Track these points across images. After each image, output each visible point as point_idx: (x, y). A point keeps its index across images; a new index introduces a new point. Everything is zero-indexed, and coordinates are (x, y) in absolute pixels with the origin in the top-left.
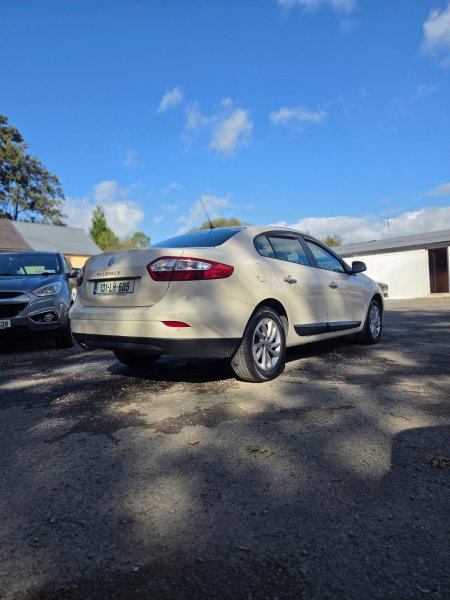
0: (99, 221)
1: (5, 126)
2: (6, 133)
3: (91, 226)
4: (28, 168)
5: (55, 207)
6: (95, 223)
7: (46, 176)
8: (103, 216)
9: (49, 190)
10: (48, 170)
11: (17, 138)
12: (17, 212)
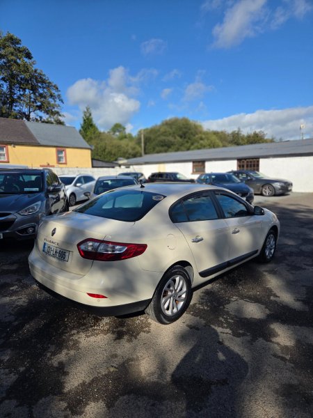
0: (88, 119)
1: (19, 46)
2: (20, 52)
3: (82, 122)
4: (36, 79)
5: (56, 109)
6: (84, 120)
7: (49, 85)
8: (90, 115)
9: (51, 96)
10: (50, 80)
11: (29, 56)
12: (30, 112)
